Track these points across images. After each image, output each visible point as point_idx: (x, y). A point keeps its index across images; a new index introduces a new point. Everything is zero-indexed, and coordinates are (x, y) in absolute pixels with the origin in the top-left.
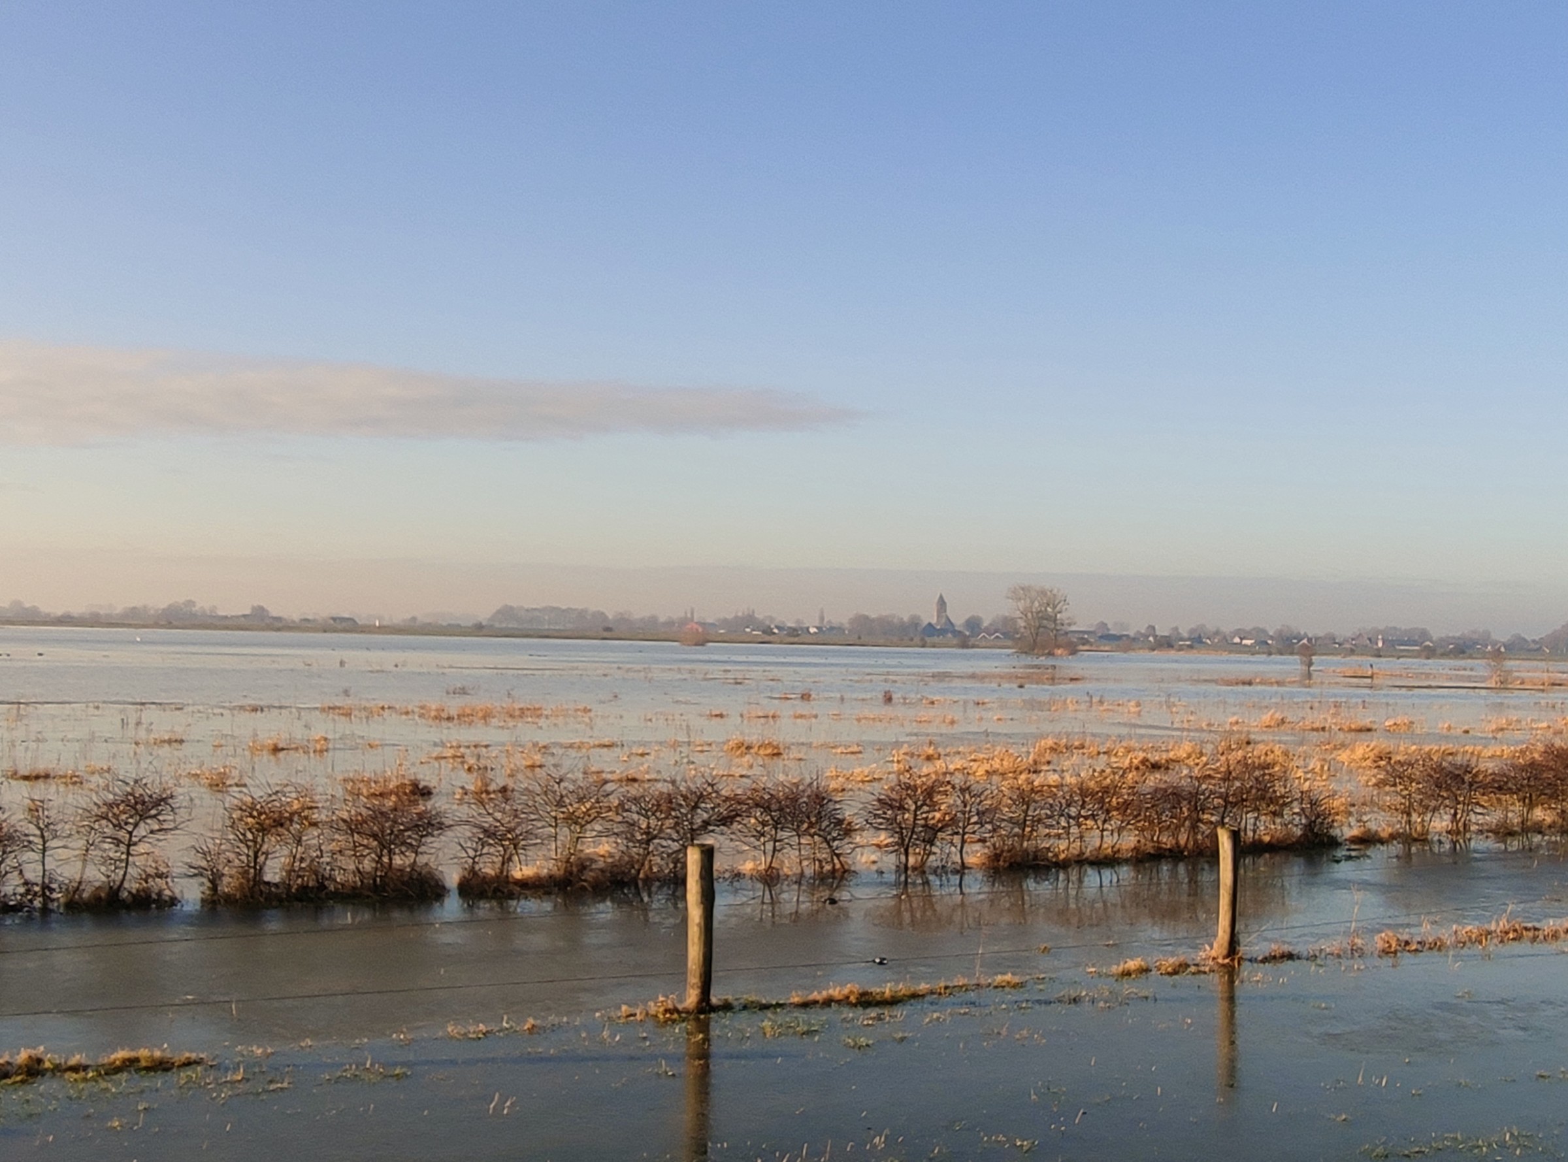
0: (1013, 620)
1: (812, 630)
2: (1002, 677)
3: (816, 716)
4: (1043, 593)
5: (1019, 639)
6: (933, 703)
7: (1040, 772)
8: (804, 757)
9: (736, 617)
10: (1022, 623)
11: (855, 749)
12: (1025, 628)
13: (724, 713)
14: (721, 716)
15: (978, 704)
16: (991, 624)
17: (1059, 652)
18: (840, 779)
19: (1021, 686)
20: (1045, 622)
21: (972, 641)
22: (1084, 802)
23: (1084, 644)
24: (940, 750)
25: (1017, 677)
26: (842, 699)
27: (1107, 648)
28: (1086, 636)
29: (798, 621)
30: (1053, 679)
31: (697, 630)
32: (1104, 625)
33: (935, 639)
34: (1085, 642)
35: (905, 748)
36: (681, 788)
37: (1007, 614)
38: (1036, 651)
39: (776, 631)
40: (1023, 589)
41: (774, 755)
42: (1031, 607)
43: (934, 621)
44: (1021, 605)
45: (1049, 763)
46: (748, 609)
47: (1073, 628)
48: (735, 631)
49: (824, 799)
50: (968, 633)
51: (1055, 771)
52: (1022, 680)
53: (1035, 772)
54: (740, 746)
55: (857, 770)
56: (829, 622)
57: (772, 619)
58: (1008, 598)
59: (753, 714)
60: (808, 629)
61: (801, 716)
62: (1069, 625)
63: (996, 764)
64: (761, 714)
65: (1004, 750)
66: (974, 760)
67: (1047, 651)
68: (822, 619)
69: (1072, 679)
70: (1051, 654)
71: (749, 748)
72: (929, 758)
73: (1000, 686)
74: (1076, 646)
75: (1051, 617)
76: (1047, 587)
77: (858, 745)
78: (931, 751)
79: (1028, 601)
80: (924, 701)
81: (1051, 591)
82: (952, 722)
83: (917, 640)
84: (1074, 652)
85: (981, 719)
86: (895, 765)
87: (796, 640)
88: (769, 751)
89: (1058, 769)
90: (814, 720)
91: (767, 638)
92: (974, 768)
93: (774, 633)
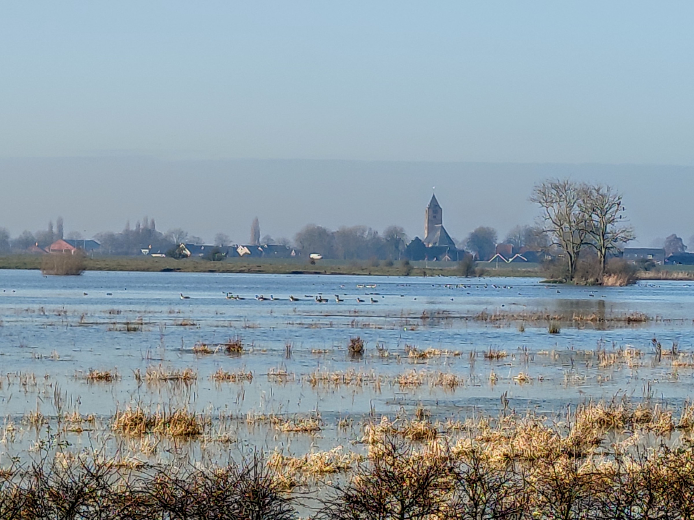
0: (541, 234)
1: (242, 251)
2: (524, 318)
3: (250, 378)
4: (586, 192)
5: (551, 261)
6: (423, 356)
7: (585, 456)
8: (233, 438)
9: (127, 233)
10: (553, 238)
11: (310, 424)
12: (560, 245)
13: (112, 373)
14: (107, 378)
15: (491, 357)
16: (509, 241)
17: (610, 281)
18: (287, 468)
19: (554, 332)
20: (590, 237)
21: (480, 265)
22: (652, 498)
23: (646, 269)
24: (437, 425)
25: (548, 318)
26: (289, 352)
27: (681, 276)
28: (650, 257)
29: (220, 237)
30: (602, 320)
31: (69, 251)
32: (676, 240)
33: (426, 263)
34: (649, 266)
35: (384, 423)
36: (51, 483)
37: (532, 225)
38: (575, 280)
39: (188, 252)
40: (556, 188)
41: (188, 434)
42: (568, 215)
43: (423, 235)
44: (554, 210)
45: (598, 442)
46: (146, 220)
47: (631, 245)
48: (127, 254)
49: (265, 496)
50: (473, 254)
51: (607, 454)
52: (557, 323)
53: (579, 456)
54: (135, 421)
55: (314, 456)
56: (268, 238)
57: (181, 234)
58: (534, 200)
59: (156, 374)
60: (235, 249)
61: (227, 377)
62: (626, 240)
63: (520, 444)
64: (167, 374)
65: (531, 423)
66: (488, 440)
67: (591, 280)
68: (256, 234)
69: (629, 321)
70: (598, 284)
71: (150, 424)
72: (419, 437)
73: (523, 331)
74: (634, 272)
75: (598, 229)
76: (593, 184)
77: (314, 419)
78: (421, 426)
79: (564, 205)
80: (411, 354)
81: (598, 191)
82: (453, 384)
83: (399, 264)
84: (632, 281)
85: (495, 381)
86: (370, 447)
87: (218, 265)
88: (180, 429)
89: (612, 451)
90: (246, 382)
91: (174, 263)
92: (487, 452)
93: (186, 256)
